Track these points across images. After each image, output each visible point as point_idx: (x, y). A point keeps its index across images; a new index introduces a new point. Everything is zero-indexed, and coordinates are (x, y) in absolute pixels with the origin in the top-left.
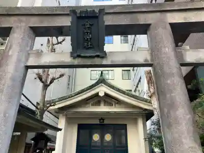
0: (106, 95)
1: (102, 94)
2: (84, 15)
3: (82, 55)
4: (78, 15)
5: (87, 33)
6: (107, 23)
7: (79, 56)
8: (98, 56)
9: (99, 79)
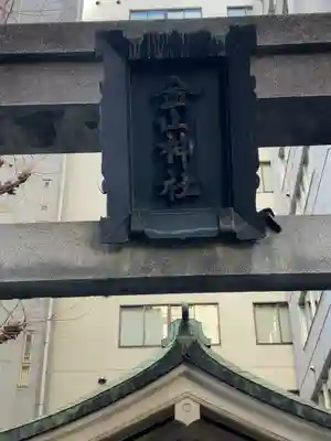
0: (208, 417)
1: (187, 415)
2: (160, 56)
3: (158, 232)
4: (135, 55)
5: (177, 133)
6: (263, 91)
7: (138, 239)
8: (229, 239)
9: (177, 346)
